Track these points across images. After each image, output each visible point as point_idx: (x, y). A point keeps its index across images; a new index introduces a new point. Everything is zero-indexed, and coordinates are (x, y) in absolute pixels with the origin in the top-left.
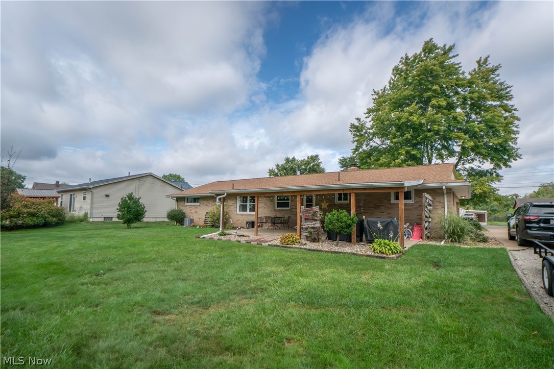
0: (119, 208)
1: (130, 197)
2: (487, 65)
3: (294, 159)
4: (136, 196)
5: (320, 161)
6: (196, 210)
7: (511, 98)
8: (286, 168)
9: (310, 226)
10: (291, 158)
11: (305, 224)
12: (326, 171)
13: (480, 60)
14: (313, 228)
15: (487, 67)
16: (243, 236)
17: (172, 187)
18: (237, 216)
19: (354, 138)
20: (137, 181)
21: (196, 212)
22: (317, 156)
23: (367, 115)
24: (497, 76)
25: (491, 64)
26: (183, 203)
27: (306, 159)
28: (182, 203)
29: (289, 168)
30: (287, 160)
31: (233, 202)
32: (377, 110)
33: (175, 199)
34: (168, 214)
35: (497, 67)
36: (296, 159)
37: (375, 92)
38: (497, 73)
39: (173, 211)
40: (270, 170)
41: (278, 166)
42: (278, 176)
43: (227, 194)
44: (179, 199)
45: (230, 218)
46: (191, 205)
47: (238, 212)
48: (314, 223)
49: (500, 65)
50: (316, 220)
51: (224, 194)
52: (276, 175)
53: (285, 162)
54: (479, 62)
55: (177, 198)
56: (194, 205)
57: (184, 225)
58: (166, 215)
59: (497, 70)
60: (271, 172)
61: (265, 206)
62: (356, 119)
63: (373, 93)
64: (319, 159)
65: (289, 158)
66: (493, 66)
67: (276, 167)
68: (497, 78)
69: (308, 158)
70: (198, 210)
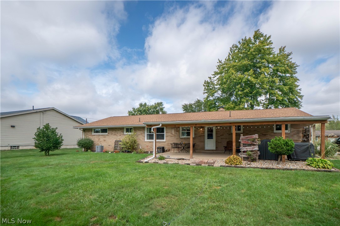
0: (35, 137)
1: (47, 127)
2: (284, 52)
3: (145, 104)
4: (52, 126)
5: (163, 106)
6: (104, 139)
7: (296, 73)
8: (141, 110)
9: (249, 150)
10: (143, 104)
11: (243, 148)
12: (167, 113)
13: (281, 48)
14: (252, 151)
15: (284, 53)
16: (183, 159)
17: (72, 120)
18: (146, 143)
19: (204, 90)
20: (42, 114)
21: (105, 140)
22: (161, 103)
23: (214, 76)
24: (290, 59)
25: (287, 51)
26: (91, 133)
27: (154, 105)
28: (89, 133)
29: (144, 110)
30: (141, 105)
31: (141, 132)
32: (221, 73)
33: (82, 130)
34: (78, 142)
35: (290, 53)
36: (147, 104)
37: (220, 61)
38: (290, 57)
39: (82, 140)
40: (129, 112)
41: (134, 109)
42: (135, 115)
43: (162, 125)
44: (85, 130)
45: (138, 144)
46: (99, 135)
47: (146, 140)
48: (253, 147)
49: (291, 52)
50: (255, 145)
51: (159, 125)
52: (133, 115)
53: (139, 106)
54: (280, 49)
55: (83, 129)
56: (102, 135)
57: (95, 151)
58: (76, 143)
59: (290, 55)
60: (130, 113)
61: (171, 135)
62: (209, 77)
63: (218, 61)
64: (163, 105)
65: (142, 104)
66: (288, 53)
67: (133, 110)
68: (291, 60)
69: (155, 104)
70: (107, 138)
